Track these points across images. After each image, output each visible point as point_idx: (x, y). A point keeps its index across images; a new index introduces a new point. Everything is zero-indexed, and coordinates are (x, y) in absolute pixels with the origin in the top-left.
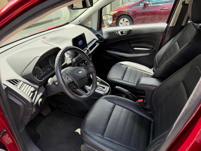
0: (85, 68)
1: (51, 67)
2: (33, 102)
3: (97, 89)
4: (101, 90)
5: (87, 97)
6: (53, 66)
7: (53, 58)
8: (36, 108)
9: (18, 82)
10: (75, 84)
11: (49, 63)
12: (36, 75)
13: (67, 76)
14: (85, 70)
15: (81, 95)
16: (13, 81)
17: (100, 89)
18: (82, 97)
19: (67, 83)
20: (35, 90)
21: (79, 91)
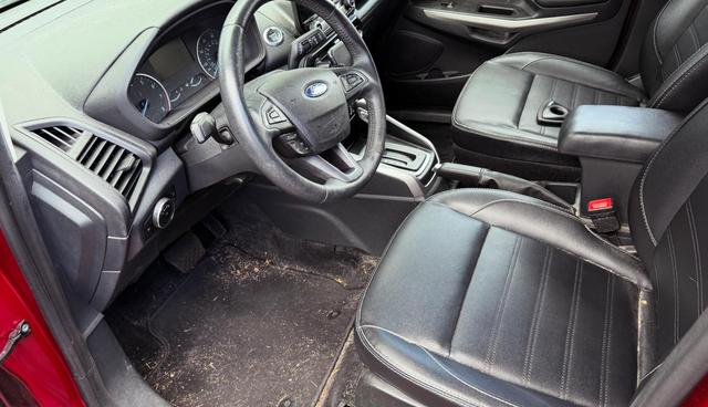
0: (338, 74)
1: (203, 75)
2: (132, 209)
3: (386, 161)
4: (403, 165)
5: (348, 190)
6: (211, 72)
7: (209, 39)
8: (145, 237)
9: (71, 133)
10: (299, 139)
11: (195, 60)
12: (143, 108)
13: (268, 104)
14: (337, 79)
15: (323, 182)
16: (50, 129)
17: (398, 164)
18: (328, 187)
19: (269, 134)
20: (141, 165)
21: (318, 164)
